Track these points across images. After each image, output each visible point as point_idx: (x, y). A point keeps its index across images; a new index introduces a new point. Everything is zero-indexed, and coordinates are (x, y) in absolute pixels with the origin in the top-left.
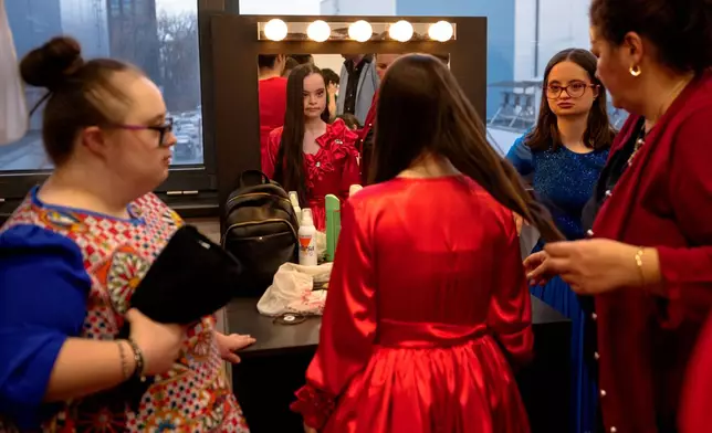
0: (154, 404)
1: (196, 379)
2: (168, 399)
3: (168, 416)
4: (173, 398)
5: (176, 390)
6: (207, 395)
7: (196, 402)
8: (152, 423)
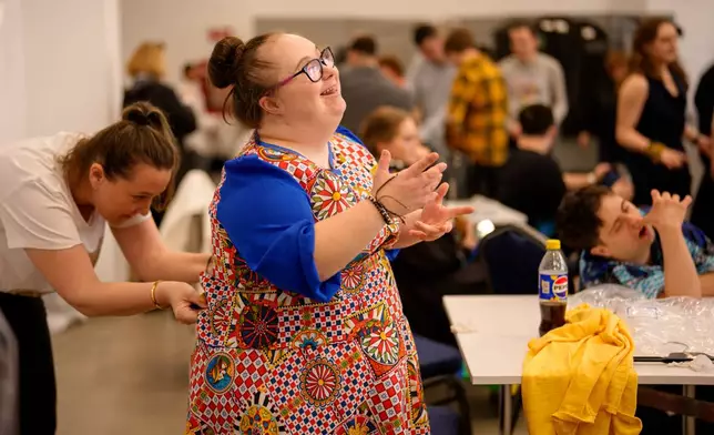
0: (302, 323)
1: (344, 308)
2: (314, 321)
3: (313, 335)
4: (318, 321)
5: (322, 314)
6: (352, 324)
7: (339, 328)
8: (299, 339)
